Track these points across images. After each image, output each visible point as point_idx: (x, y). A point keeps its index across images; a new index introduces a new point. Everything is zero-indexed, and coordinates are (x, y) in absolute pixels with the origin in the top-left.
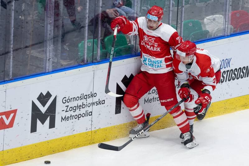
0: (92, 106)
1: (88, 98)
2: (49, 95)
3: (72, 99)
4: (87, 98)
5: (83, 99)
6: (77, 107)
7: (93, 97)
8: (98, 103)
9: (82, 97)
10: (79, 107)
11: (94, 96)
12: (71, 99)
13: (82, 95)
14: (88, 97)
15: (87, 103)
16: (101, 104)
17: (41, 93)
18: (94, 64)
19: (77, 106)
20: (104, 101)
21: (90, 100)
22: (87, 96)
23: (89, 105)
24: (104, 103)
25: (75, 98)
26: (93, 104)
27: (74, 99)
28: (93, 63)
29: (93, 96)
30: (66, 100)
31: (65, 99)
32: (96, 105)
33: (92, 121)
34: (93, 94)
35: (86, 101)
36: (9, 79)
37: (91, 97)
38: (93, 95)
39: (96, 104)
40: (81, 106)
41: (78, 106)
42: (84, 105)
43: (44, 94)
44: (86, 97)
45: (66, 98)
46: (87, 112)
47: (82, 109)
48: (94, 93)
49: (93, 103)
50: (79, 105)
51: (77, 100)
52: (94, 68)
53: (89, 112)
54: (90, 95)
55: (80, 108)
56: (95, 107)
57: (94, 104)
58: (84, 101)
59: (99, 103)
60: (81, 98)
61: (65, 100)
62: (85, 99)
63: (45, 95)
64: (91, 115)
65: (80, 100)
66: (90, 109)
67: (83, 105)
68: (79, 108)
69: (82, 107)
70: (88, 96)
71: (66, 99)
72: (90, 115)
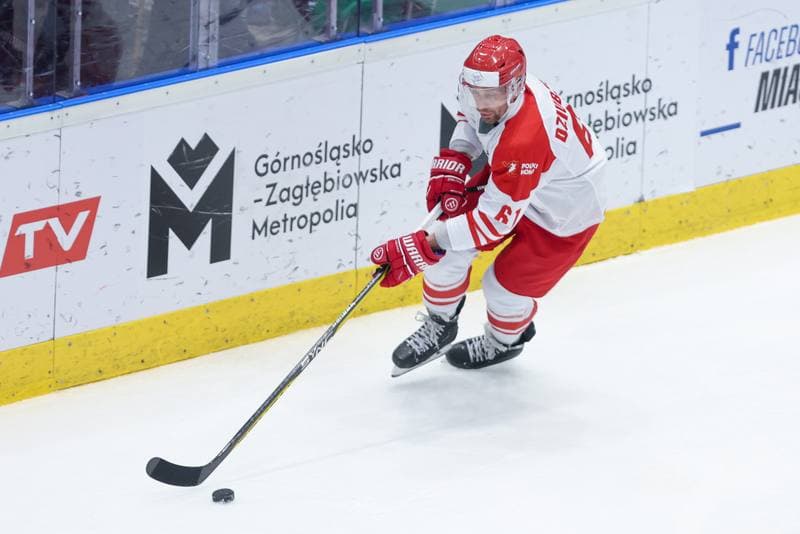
0: (358, 184)
1: (344, 157)
2: (208, 147)
3: (289, 163)
4: (338, 157)
5: (326, 161)
6: (307, 187)
7: (359, 153)
8: (377, 173)
9: (322, 154)
10: (312, 188)
11: (366, 152)
12: (286, 160)
13: (323, 148)
14: (343, 153)
15: (342, 175)
16: (387, 178)
17: (183, 142)
18: (362, 39)
19: (305, 184)
20: (399, 166)
21: (350, 165)
22: (338, 148)
23: (347, 181)
24: (399, 174)
25: (298, 156)
26: (361, 176)
27: (296, 160)
28: (358, 36)
29: (362, 152)
30: (268, 166)
31: (263, 161)
32: (372, 181)
33: (357, 235)
34: (359, 144)
35: (338, 167)
36: (72, 95)
37: (353, 154)
38: (359, 148)
39: (369, 177)
40: (320, 186)
41: (308, 184)
42: (331, 180)
43: (193, 145)
44: (336, 153)
45: (266, 156)
46: (340, 204)
47: (321, 196)
48: (363, 141)
49: (361, 173)
50: (311, 182)
51: (304, 164)
52: (362, 53)
53: (346, 205)
54: (350, 148)
55: (315, 191)
56: (367, 186)
57: (364, 179)
58: (329, 167)
59: (383, 173)
60: (320, 157)
61: (266, 165)
62: (333, 159)
63: (197, 148)
64: (355, 214)
65: (317, 163)
66: (349, 196)
67: (326, 181)
68: (313, 193)
69: (322, 189)
70: (344, 149)
71: (269, 161)
72: (349, 217)
